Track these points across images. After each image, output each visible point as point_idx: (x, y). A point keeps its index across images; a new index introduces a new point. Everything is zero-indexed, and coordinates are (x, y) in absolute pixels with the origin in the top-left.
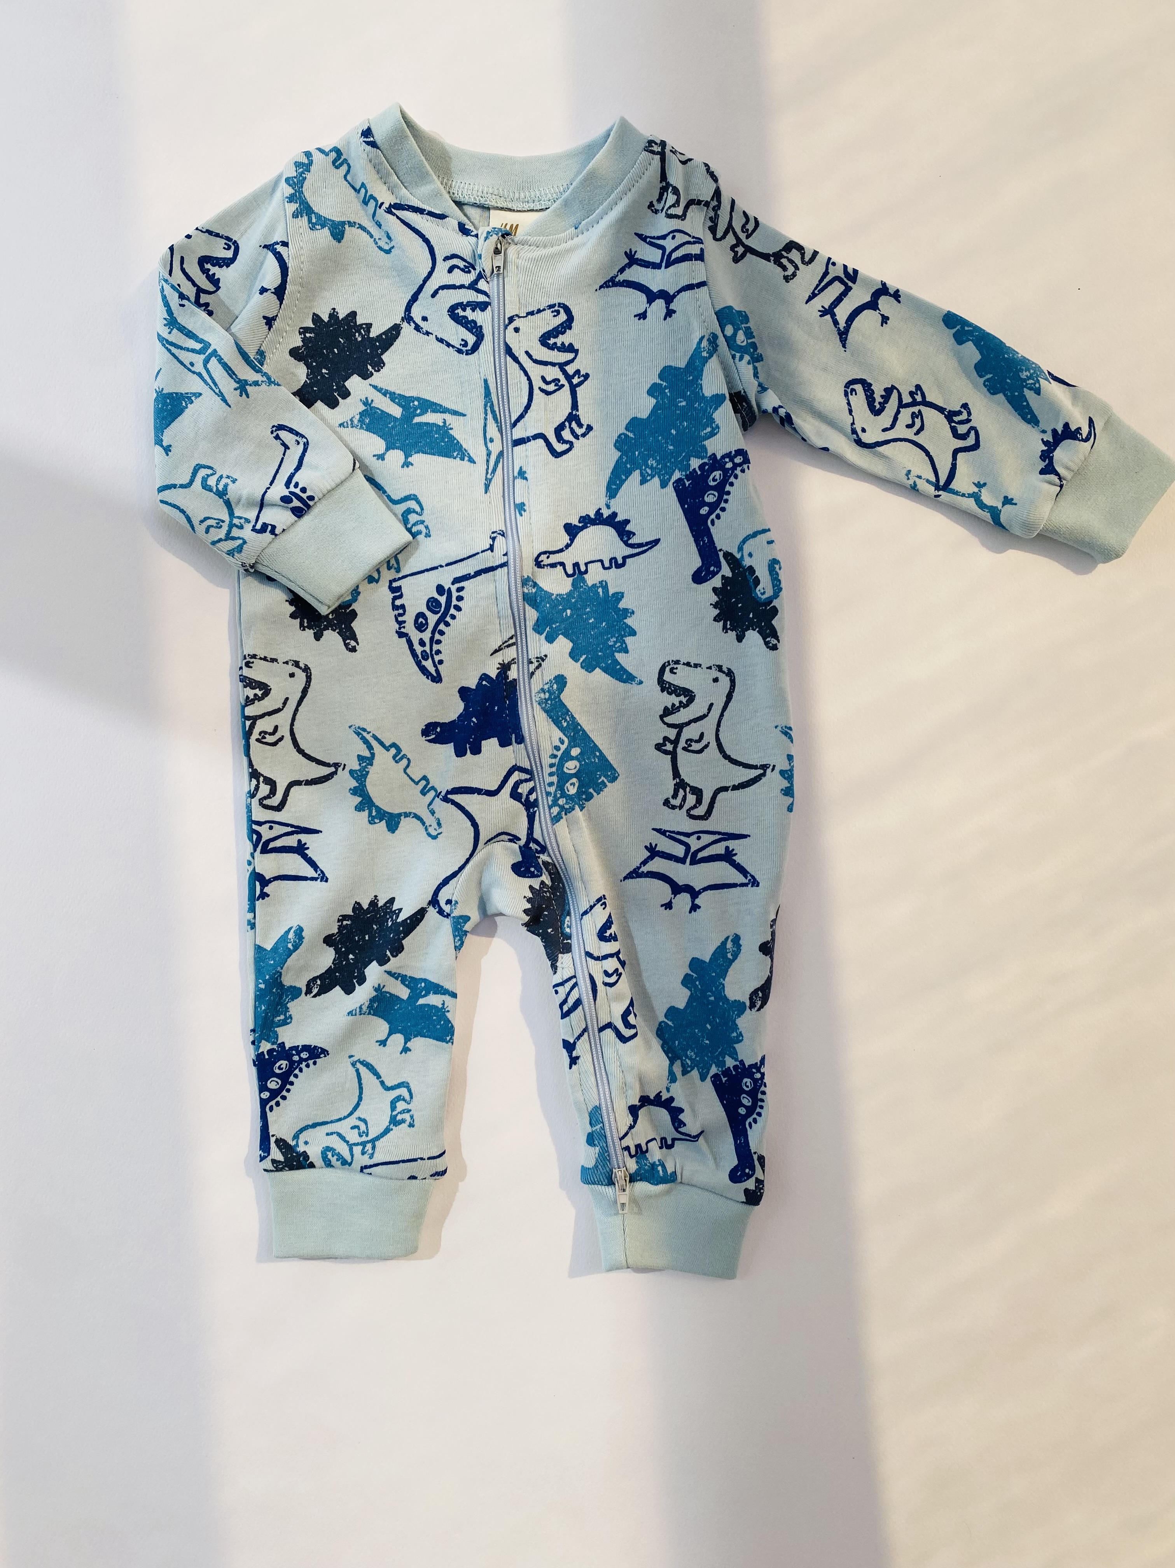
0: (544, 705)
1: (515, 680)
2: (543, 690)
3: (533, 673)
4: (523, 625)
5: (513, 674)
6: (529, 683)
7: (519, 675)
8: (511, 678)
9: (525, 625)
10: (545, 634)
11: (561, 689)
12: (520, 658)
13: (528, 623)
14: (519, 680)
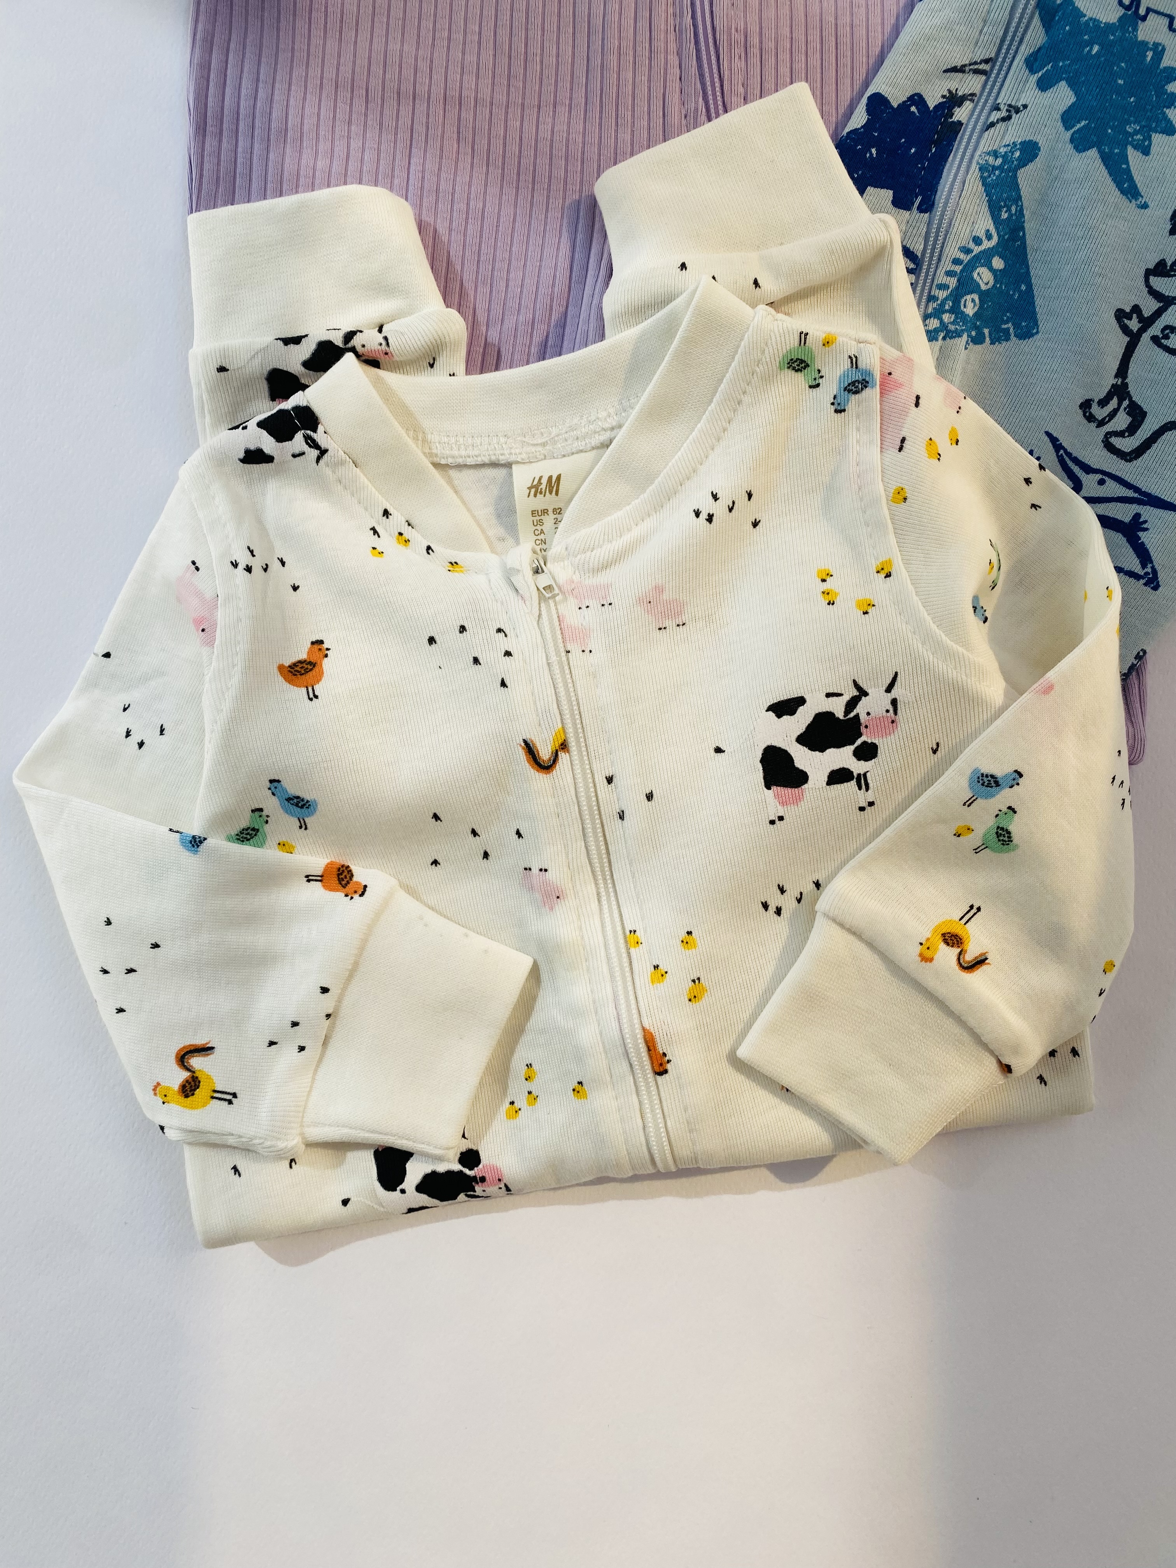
0: (986, 174)
1: (960, 124)
2: (995, 154)
3: (992, 125)
4: (1014, 48)
5: (961, 114)
6: (980, 137)
7: (970, 119)
8: (955, 118)
9: (1018, 48)
10: (1040, 74)
11: (1024, 162)
12: (984, 98)
13: (1023, 47)
14: (967, 125)
